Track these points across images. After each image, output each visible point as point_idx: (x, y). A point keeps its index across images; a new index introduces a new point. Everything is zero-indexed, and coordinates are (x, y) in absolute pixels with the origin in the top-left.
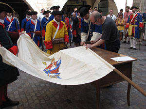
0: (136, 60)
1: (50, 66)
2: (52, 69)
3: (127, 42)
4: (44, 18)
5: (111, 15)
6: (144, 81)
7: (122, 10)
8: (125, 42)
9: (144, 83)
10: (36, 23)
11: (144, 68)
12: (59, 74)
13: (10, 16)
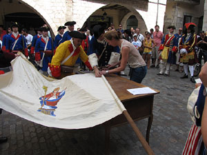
0: (159, 93)
1: (50, 95)
2: (51, 99)
3: (156, 65)
4: (58, 35)
5: (138, 34)
6: (170, 116)
7: (152, 30)
8: (153, 66)
9: (169, 119)
10: (46, 40)
11: (171, 99)
12: (56, 108)
13: (16, 32)
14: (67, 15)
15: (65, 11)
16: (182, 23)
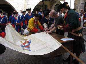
4: (22, 15)
5: (61, 14)
12: (30, 48)
13: (2, 14)
14: (25, 5)
15: (24, 3)
16: (84, 6)
